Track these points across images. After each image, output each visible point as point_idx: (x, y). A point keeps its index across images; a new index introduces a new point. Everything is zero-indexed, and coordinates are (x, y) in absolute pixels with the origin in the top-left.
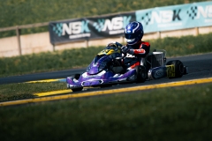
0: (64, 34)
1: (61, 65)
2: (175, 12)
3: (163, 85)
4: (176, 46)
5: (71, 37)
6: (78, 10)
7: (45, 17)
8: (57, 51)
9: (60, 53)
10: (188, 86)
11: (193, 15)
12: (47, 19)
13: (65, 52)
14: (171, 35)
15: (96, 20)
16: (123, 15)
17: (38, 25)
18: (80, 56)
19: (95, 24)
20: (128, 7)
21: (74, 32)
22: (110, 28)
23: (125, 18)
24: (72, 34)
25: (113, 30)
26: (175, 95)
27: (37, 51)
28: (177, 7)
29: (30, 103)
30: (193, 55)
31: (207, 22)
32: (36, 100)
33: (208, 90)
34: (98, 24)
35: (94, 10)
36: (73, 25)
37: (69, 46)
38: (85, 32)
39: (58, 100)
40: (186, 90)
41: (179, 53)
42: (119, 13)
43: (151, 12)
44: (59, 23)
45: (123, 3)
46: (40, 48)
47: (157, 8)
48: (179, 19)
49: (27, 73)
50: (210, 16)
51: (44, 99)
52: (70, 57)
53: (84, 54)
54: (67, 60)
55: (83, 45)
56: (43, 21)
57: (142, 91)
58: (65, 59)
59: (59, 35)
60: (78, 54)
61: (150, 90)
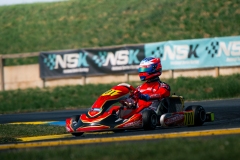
0: (57, 67)
1: (52, 104)
2: (191, 47)
3: (173, 135)
4: (191, 89)
5: (65, 72)
6: (75, 39)
7: (35, 45)
8: (48, 88)
9: (51, 91)
10: (204, 137)
11: (213, 52)
12: (38, 48)
13: (57, 89)
14: (186, 75)
15: (96, 52)
16: (129, 48)
17: (26, 55)
18: (76, 95)
19: (95, 58)
20: (136, 38)
21: (70, 66)
22: (113, 63)
23: (132, 51)
24: (67, 68)
25: (117, 65)
26: (188, 148)
27: (23, 87)
28: (194, 42)
29: (11, 149)
30: (211, 100)
31: (231, 62)
32: (19, 145)
33: (227, 143)
34: (99, 57)
35: (95, 40)
36: (69, 57)
37: (62, 83)
38: (82, 66)
39: (47, 147)
40: (200, 143)
41: (194, 97)
42: (125, 45)
43: (163, 46)
44: (52, 54)
45: (130, 34)
46: (27, 83)
47: (170, 42)
48: (196, 56)
49: (11, 113)
50: (233, 54)
51: (29, 145)
52: (63, 96)
53: (80, 93)
54: (60, 99)
55: (80, 82)
56: (33, 51)
57: (148, 141)
58: (56, 98)
59: (51, 68)
60: (73, 92)
61: (158, 140)
